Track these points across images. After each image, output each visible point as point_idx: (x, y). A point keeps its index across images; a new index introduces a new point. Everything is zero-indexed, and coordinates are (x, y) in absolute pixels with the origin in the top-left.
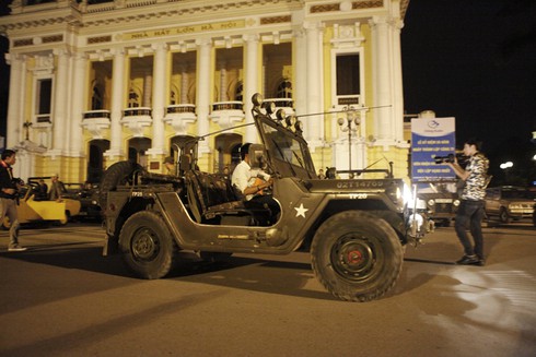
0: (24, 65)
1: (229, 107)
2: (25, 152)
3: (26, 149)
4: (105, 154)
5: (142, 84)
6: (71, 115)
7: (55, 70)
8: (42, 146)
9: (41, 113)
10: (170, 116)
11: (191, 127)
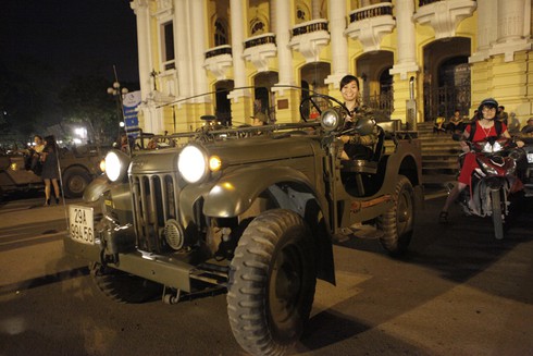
0: (148, 11)
1: (374, 13)
2: (153, 103)
3: (154, 100)
4: (229, 97)
5: (267, 10)
6: (193, 57)
7: (173, 10)
8: (171, 95)
9: (168, 60)
10: (297, 39)
11: (324, 49)
